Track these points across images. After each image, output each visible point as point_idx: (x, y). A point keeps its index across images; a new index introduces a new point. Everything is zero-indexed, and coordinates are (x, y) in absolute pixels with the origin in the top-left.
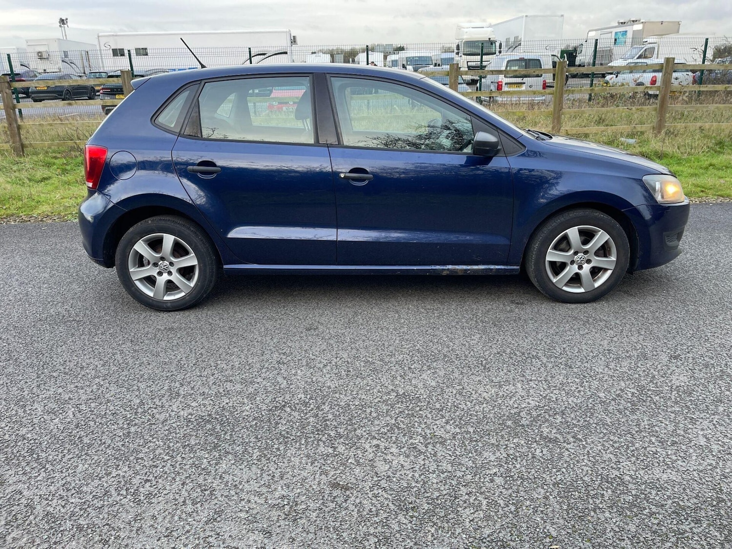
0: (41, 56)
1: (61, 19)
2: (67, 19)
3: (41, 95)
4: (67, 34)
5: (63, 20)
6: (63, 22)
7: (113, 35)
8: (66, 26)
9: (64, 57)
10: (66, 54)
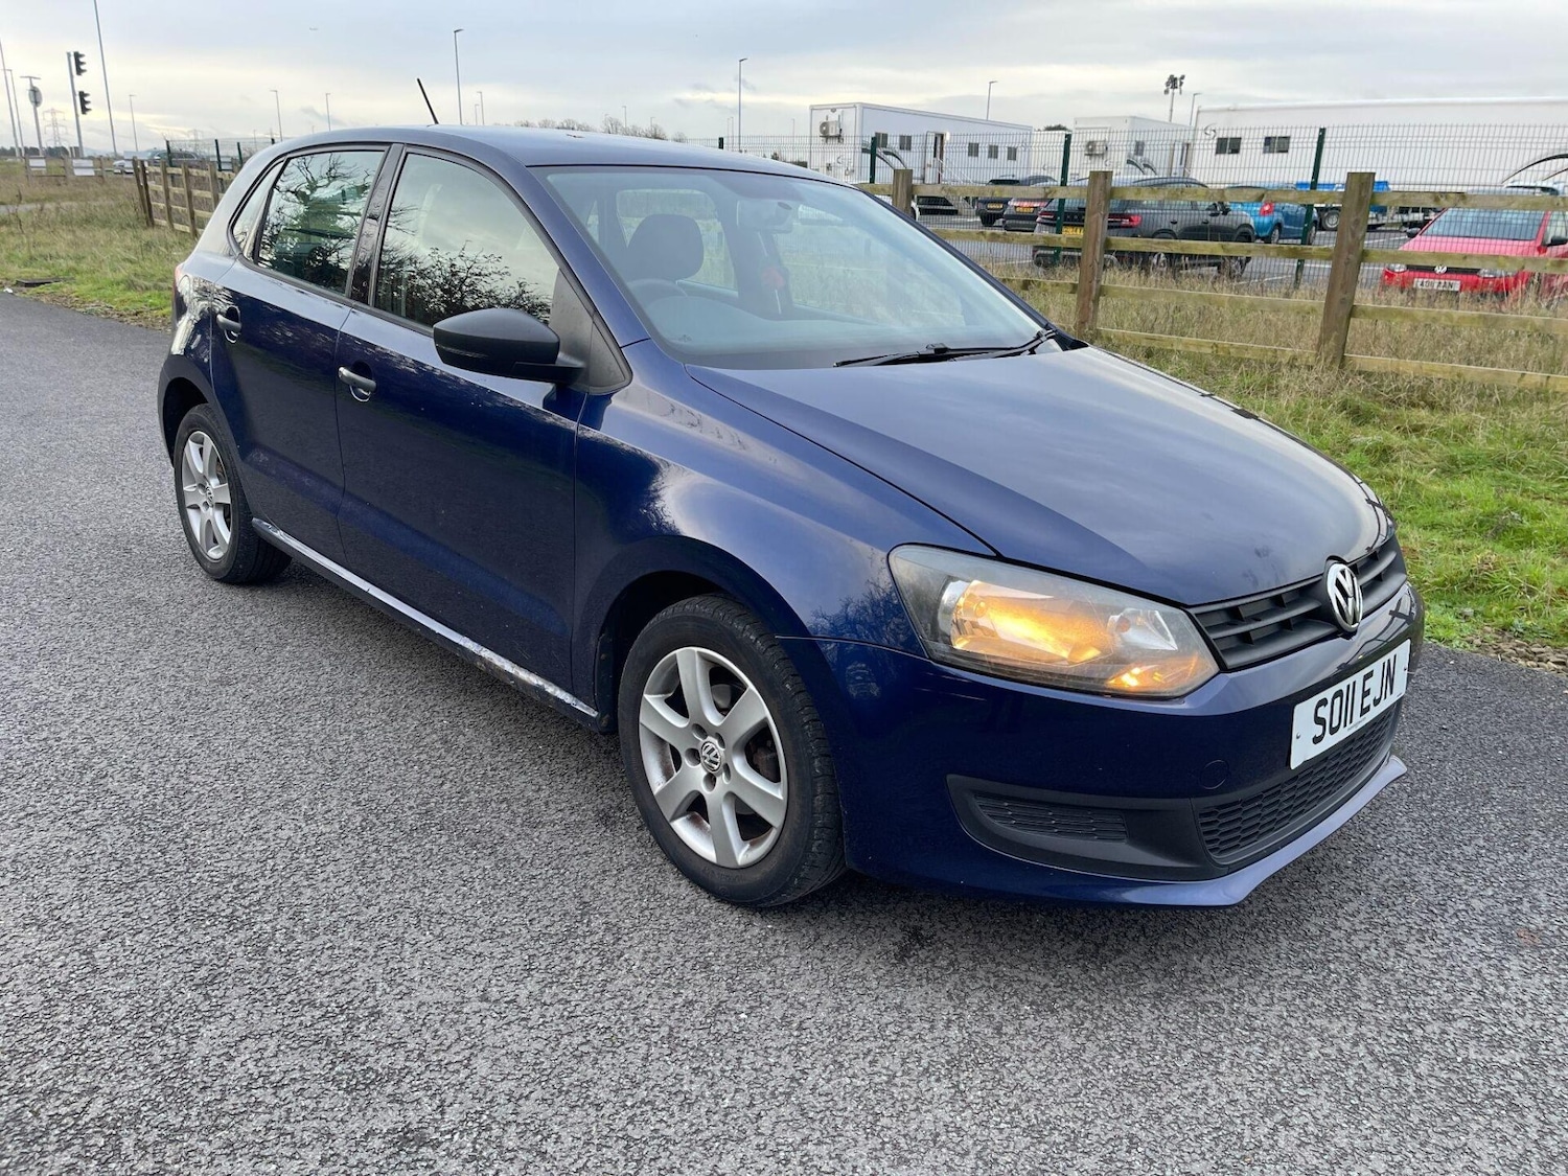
0: (1092, 150)
1: (1172, 77)
2: (1183, 78)
3: (1021, 222)
4: (1174, 109)
5: (1176, 79)
6: (1173, 82)
7: (1228, 110)
8: (1177, 91)
9: (1132, 152)
10: (1139, 148)
